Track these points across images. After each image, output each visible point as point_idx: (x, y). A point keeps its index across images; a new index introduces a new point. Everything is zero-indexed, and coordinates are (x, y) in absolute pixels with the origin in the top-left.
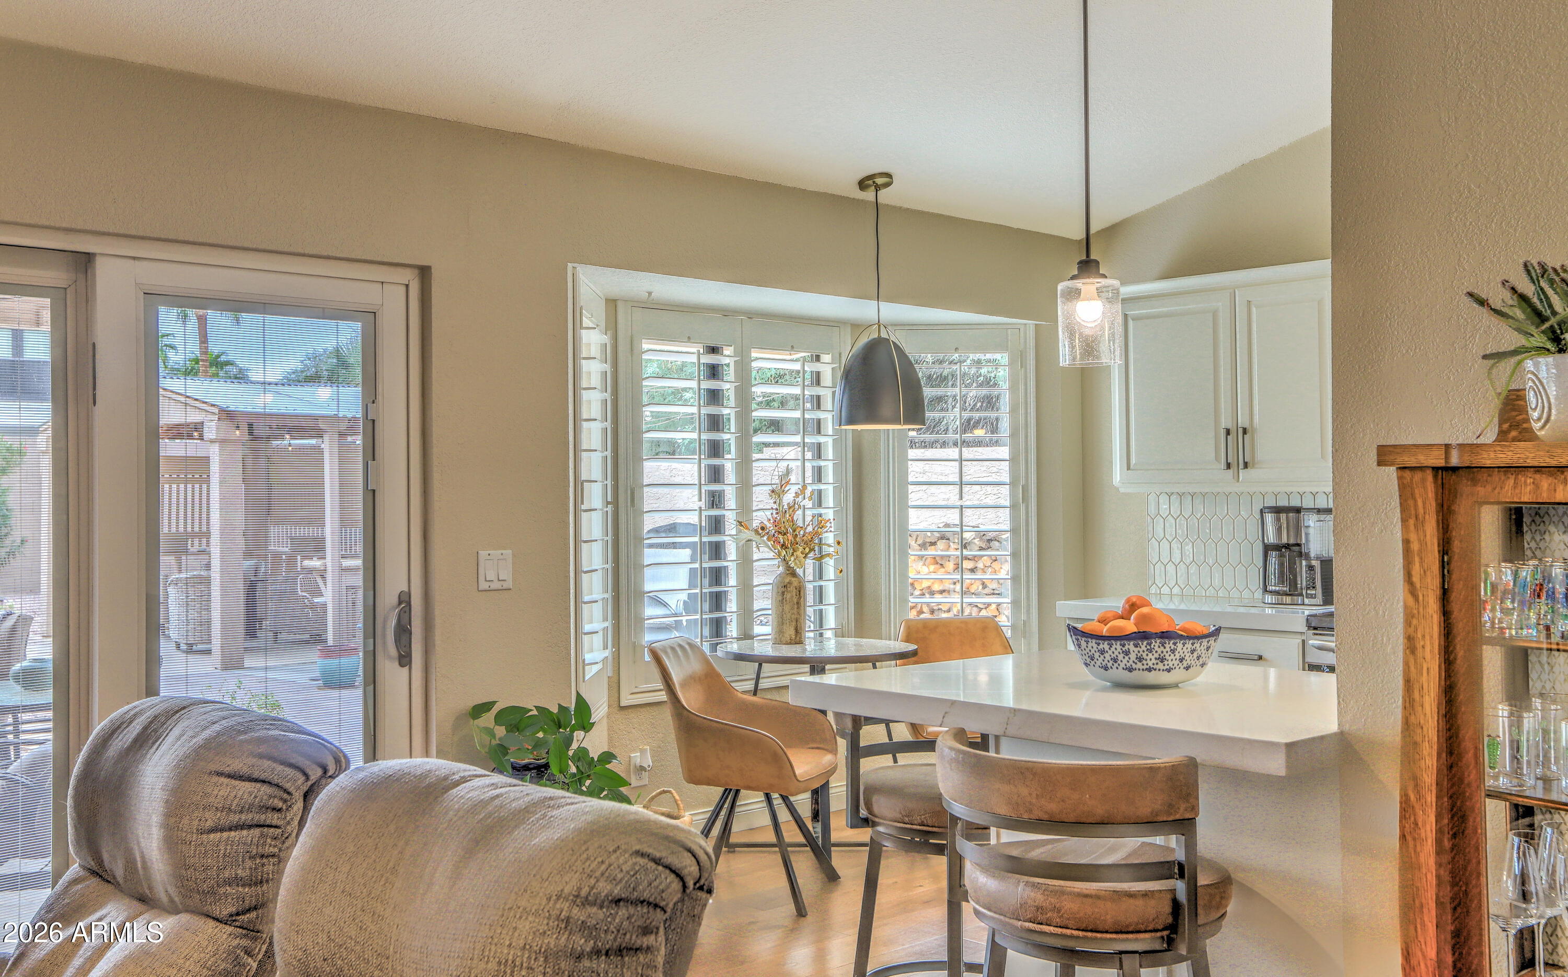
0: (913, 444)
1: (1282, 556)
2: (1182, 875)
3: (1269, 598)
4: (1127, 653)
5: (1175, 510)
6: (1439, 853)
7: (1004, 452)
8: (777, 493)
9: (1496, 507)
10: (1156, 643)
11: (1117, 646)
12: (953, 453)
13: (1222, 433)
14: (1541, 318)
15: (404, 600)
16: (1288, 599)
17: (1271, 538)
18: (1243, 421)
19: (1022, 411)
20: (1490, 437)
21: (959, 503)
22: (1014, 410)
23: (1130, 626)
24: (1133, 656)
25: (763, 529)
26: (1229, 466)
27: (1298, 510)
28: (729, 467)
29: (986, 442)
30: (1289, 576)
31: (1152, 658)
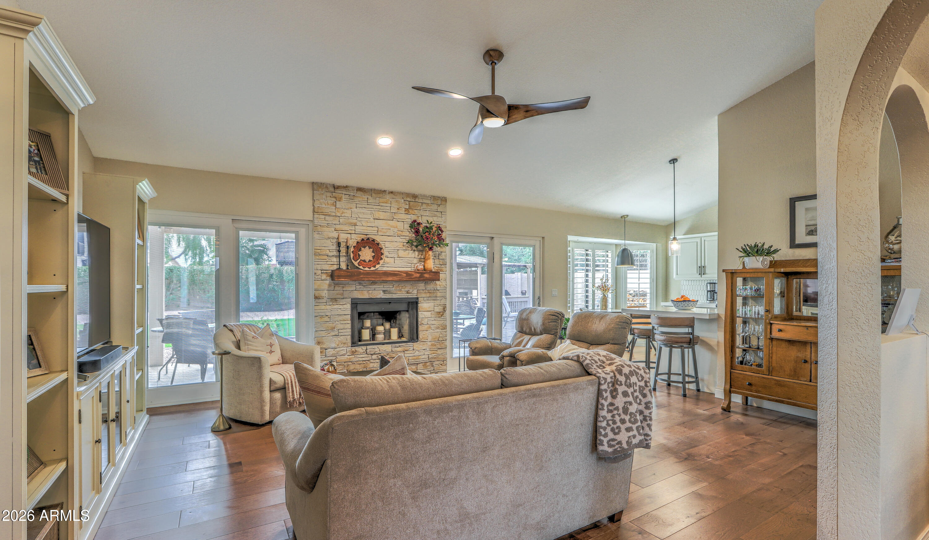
1: (711, 293)
2: (691, 334)
3: (708, 302)
5: (687, 284)
6: (730, 324)
7: (649, 271)
8: (602, 279)
9: (742, 278)
10: (687, 302)
11: (680, 303)
12: (637, 271)
13: (698, 267)
14: (746, 252)
15: (539, 298)
16: (712, 302)
17: (709, 289)
18: (703, 265)
19: (653, 263)
20: (740, 269)
21: (638, 282)
22: (651, 263)
23: (682, 299)
24: (683, 304)
25: (599, 287)
26: (700, 274)
27: (715, 283)
28: (590, 274)
29: (645, 269)
30: (712, 297)
31: (686, 305)
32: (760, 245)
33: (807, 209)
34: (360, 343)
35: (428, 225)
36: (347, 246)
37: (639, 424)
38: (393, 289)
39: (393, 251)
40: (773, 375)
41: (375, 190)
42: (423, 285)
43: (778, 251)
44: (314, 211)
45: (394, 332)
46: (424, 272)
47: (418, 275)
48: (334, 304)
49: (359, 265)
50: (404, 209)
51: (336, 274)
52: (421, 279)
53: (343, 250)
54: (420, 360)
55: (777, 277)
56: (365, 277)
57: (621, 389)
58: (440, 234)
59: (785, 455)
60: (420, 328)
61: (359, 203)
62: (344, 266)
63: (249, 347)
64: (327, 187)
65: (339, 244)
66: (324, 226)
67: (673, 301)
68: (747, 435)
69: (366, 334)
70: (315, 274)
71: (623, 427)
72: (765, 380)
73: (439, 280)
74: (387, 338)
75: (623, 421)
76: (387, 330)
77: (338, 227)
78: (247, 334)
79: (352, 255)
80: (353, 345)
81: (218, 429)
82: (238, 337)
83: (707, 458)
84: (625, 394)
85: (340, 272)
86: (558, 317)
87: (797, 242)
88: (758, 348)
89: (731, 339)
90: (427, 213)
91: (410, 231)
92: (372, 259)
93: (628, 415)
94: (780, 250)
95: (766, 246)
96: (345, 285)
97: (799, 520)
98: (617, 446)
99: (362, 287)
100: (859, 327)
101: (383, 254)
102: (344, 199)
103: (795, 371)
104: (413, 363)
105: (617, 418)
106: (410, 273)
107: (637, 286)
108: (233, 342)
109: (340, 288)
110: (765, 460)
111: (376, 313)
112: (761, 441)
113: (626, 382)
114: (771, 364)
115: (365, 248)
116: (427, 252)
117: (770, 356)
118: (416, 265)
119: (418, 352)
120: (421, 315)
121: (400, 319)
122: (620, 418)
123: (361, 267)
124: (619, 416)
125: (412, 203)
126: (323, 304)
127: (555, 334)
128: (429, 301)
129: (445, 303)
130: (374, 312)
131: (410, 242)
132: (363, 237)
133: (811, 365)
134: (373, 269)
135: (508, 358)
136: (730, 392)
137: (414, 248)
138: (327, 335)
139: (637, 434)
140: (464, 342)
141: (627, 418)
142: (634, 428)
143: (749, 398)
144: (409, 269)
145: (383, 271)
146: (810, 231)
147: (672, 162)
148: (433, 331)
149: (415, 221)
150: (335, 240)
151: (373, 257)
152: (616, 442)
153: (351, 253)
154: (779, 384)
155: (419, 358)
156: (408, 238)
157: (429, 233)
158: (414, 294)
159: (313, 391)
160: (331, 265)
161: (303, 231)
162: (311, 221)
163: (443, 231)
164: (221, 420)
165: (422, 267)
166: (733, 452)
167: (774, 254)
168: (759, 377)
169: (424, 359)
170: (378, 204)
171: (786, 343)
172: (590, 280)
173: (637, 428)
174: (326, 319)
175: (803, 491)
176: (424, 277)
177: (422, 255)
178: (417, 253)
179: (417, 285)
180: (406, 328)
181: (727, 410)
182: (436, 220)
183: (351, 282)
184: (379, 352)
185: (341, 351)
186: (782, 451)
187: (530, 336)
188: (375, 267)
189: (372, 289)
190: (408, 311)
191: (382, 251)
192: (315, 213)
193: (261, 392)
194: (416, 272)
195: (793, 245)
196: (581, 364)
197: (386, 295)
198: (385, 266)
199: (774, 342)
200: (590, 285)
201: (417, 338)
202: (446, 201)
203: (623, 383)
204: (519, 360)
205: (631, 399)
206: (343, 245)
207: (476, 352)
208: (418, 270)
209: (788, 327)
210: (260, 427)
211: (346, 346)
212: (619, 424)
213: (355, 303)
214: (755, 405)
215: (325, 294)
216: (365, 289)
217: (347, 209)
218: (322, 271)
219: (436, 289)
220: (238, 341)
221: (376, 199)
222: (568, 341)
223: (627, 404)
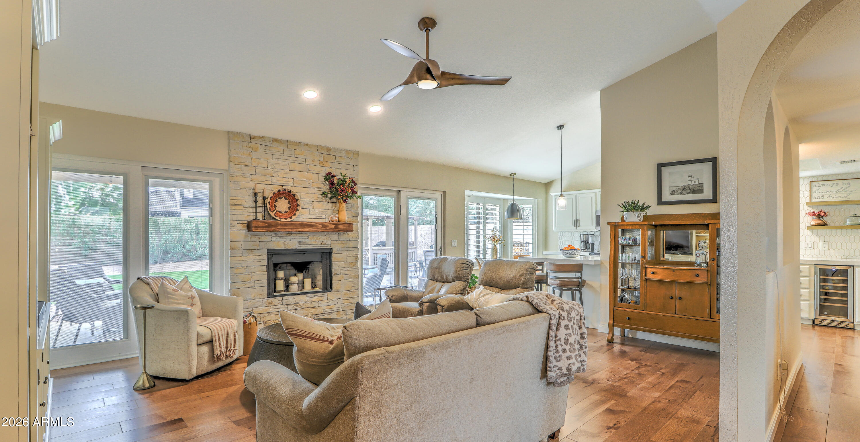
0: (514, 222)
1: (584, 241)
2: (580, 278)
4: (569, 252)
5: (564, 235)
6: (613, 269)
7: (531, 224)
8: (492, 231)
9: (621, 229)
10: (574, 251)
12: (522, 224)
13: (574, 221)
14: (625, 208)
15: (441, 248)
16: (585, 251)
17: (582, 240)
18: (578, 218)
19: (535, 216)
20: (620, 221)
21: (523, 234)
22: (533, 216)
23: (570, 248)
25: (490, 237)
26: (575, 226)
27: (587, 235)
28: (482, 227)
29: (528, 222)
30: (585, 246)
31: (573, 253)
32: (636, 202)
33: (670, 173)
34: (275, 294)
35: (342, 178)
36: (264, 197)
37: (577, 353)
38: (308, 240)
39: (308, 202)
40: (647, 310)
41: (290, 141)
42: (337, 235)
43: (649, 207)
44: (230, 161)
45: (308, 283)
46: (339, 223)
47: (333, 226)
48: (250, 255)
49: (276, 216)
50: (318, 162)
51: (254, 224)
52: (336, 230)
53: (260, 200)
54: (334, 309)
55: (649, 229)
56: (282, 228)
57: (563, 323)
58: (353, 187)
59: (663, 374)
60: (334, 278)
61: (275, 154)
62: (260, 217)
63: (170, 300)
64: (243, 137)
65: (256, 195)
66: (240, 176)
67: (561, 249)
68: (632, 360)
69: (280, 285)
70: (231, 224)
71: (564, 355)
72: (641, 314)
73: (352, 231)
74: (300, 288)
75: (564, 351)
76: (300, 281)
77: (254, 177)
78: (167, 287)
79: (268, 206)
80: (270, 296)
81: (144, 386)
82: (155, 290)
83: (608, 381)
84: (567, 327)
85: (258, 223)
86: (468, 265)
87: (663, 200)
88: (635, 288)
89: (614, 281)
90: (340, 166)
91: (324, 183)
92: (288, 211)
93: (568, 345)
94: (651, 206)
95: (641, 203)
96: (261, 235)
97: (687, 422)
98: (558, 371)
99: (278, 238)
100: (752, 266)
101: (299, 205)
102: (260, 150)
103: (664, 306)
104: (328, 312)
105: (560, 348)
106: (325, 224)
107: (521, 237)
108: (151, 295)
109: (256, 238)
110: (650, 379)
111: (288, 264)
112: (643, 364)
113: (568, 317)
114: (645, 301)
115: (281, 199)
116: (341, 204)
117: (645, 294)
118: (330, 217)
119: (332, 301)
120: (334, 265)
121: (313, 270)
122: (562, 348)
123: (277, 218)
124: (561, 347)
125: (326, 156)
126: (239, 255)
127: (467, 281)
128: (342, 252)
129: (357, 254)
130: (286, 263)
131: (325, 194)
132: (281, 188)
133: (676, 300)
134: (289, 220)
135: (428, 304)
136: (613, 326)
137: (328, 200)
138: (244, 287)
139: (576, 362)
140: (380, 290)
141: (567, 347)
142: (573, 357)
143: (626, 330)
144: (324, 221)
145: (299, 223)
146: (672, 192)
147: (560, 128)
148: (346, 281)
149: (329, 174)
150: (251, 191)
151: (289, 208)
152: (557, 368)
153: (268, 203)
154: (652, 317)
155: (333, 307)
156: (322, 190)
157: (343, 184)
158: (327, 245)
159: (306, 337)
160: (249, 215)
161: (217, 181)
162: (226, 170)
163: (356, 184)
164: (145, 378)
165: (337, 218)
166: (626, 374)
167: (646, 209)
168: (636, 312)
169: (338, 308)
170: (294, 156)
171: (658, 283)
172: (482, 232)
173: (576, 356)
174: (242, 270)
175: (684, 400)
176: (338, 228)
177: (335, 207)
178: (330, 204)
179: (331, 236)
180: (319, 278)
181: (610, 342)
182: (349, 173)
183: (267, 233)
184: (294, 302)
185: (257, 302)
186: (660, 371)
187: (442, 284)
188: (291, 218)
189: (287, 240)
190: (321, 261)
191: (298, 202)
192: (231, 163)
193: (189, 346)
194: (330, 223)
195: (660, 203)
196: (531, 304)
197: (301, 246)
198: (301, 217)
199: (648, 283)
200: (482, 237)
201: (331, 288)
202: (358, 155)
203: (566, 318)
204: (439, 305)
205: (570, 331)
206: (260, 195)
207: (393, 299)
208: (333, 221)
209: (659, 270)
210: (186, 383)
211: (262, 297)
212: (561, 353)
213: (271, 254)
214: (630, 336)
215: (240, 245)
216: (281, 240)
217: (263, 159)
218: (238, 222)
219: (348, 240)
220: (156, 295)
221: (291, 151)
222: (482, 287)
223: (567, 335)
